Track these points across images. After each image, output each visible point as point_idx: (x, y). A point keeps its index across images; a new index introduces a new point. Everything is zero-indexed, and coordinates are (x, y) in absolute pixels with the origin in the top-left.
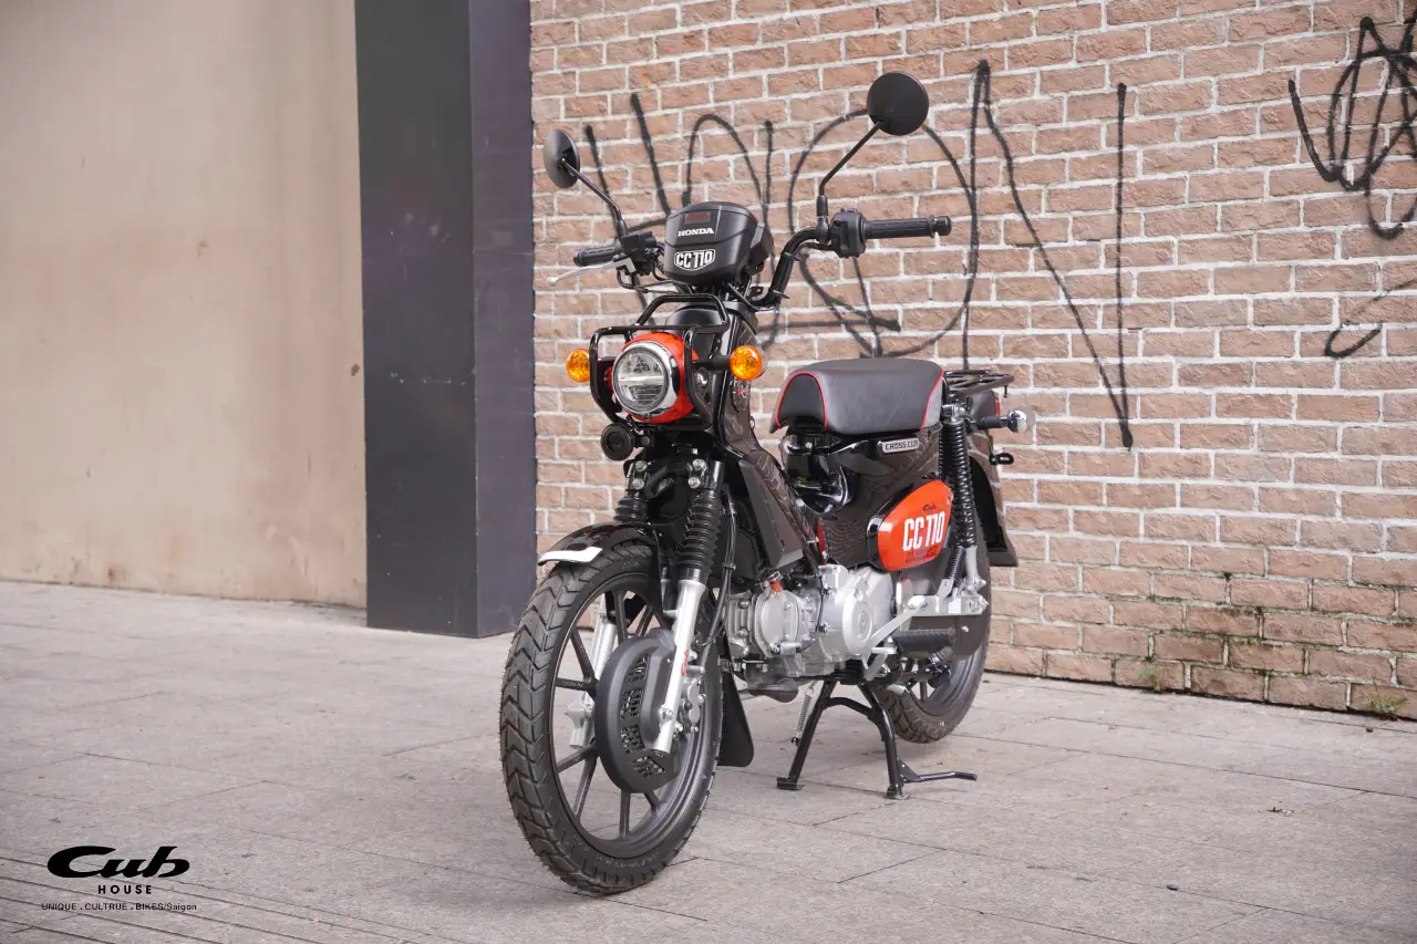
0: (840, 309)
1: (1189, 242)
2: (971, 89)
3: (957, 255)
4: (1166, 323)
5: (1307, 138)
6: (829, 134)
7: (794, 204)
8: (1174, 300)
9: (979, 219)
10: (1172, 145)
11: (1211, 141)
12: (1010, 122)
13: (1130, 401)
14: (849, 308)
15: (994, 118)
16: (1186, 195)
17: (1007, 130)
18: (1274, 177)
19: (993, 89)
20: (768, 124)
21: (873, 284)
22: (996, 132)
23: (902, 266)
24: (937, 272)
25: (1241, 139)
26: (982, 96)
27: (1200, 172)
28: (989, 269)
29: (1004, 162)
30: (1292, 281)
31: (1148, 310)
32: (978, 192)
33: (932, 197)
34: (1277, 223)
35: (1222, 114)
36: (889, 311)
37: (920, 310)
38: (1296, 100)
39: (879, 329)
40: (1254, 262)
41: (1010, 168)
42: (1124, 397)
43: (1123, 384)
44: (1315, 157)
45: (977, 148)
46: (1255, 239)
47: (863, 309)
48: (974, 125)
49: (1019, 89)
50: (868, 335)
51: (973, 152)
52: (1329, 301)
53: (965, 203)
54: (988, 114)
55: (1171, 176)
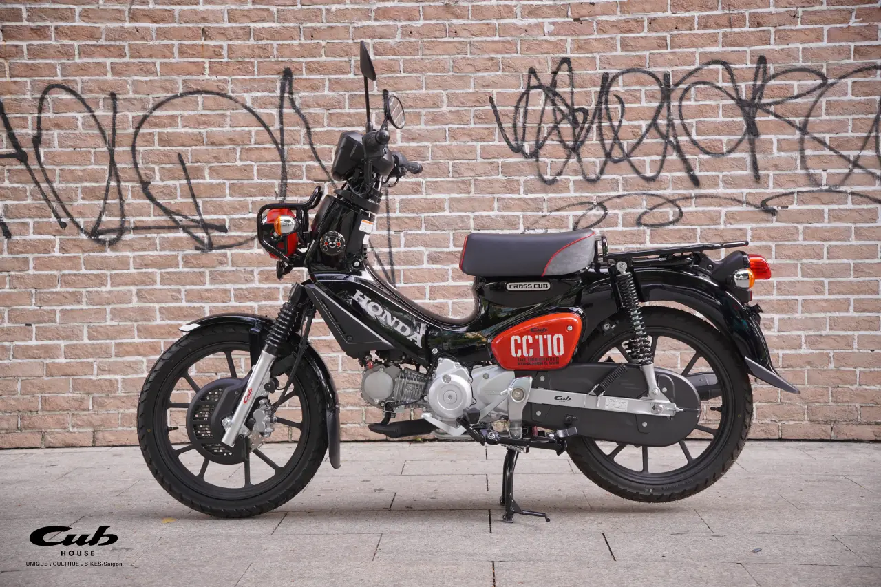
0: (177, 218)
1: (433, 182)
2: (278, 85)
3: (272, 186)
4: (419, 228)
5: (501, 128)
6: (167, 104)
7: (137, 149)
8: (423, 215)
9: (287, 163)
10: (419, 127)
11: (444, 126)
12: (308, 106)
13: (396, 274)
14: (186, 217)
15: (297, 103)
16: (429, 155)
17: (307, 111)
18: (483, 148)
19: (294, 85)
20: (113, 96)
21: (204, 203)
22: (298, 111)
23: (228, 191)
24: (255, 196)
25: (462, 126)
26: (287, 89)
27: (438, 143)
28: (296, 194)
29: (304, 131)
30: (496, 205)
31: (407, 221)
32: (286, 147)
33: (251, 149)
34: (486, 174)
35: (450, 112)
36: (218, 220)
37: (244, 219)
38: (494, 107)
39: (210, 231)
40: (473, 194)
41: (309, 133)
42: (393, 271)
43: (391, 263)
44: (507, 139)
45: (284, 120)
46: (473, 182)
47: (198, 218)
48: (281, 107)
49: (314, 87)
50: (201, 234)
51: (282, 123)
52: (518, 217)
53: (276, 154)
54: (292, 101)
55: (420, 144)
